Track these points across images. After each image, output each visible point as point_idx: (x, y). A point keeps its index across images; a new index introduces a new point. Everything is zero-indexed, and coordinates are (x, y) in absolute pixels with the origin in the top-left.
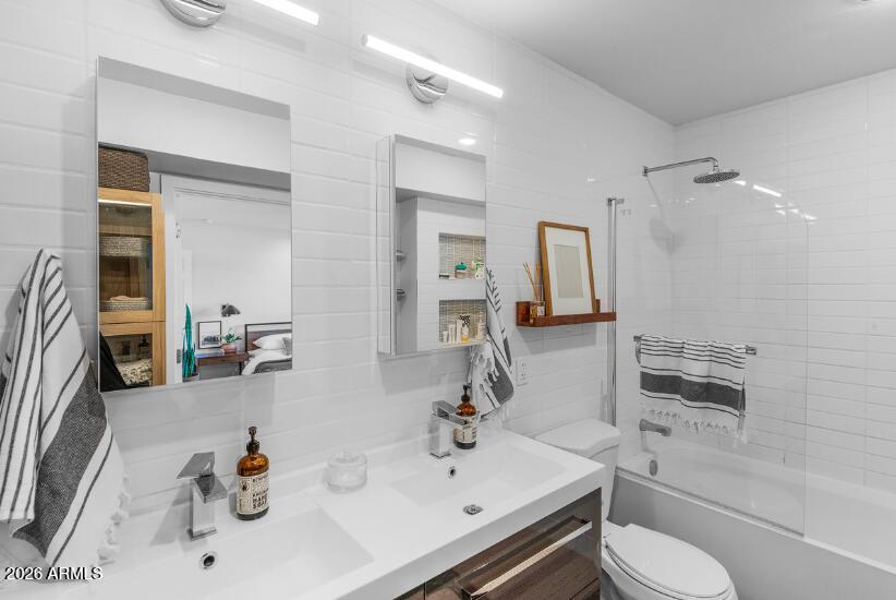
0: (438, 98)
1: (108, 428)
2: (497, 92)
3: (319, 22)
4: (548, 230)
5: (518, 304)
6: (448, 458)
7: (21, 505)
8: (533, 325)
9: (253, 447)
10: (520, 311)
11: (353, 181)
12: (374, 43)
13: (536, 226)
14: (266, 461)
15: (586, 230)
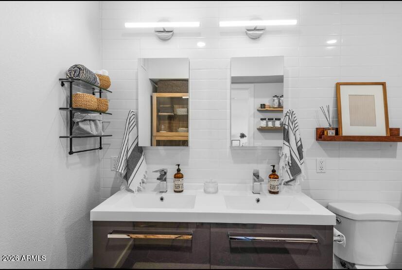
0: (262, 34)
1: (142, 157)
2: (293, 22)
3: (200, 25)
4: (342, 87)
5: (317, 129)
6: (258, 194)
7: (121, 169)
8: (325, 140)
9: (179, 170)
10: (319, 133)
11: (220, 79)
12: (223, 24)
13: (334, 85)
14: (183, 175)
15: (383, 84)
